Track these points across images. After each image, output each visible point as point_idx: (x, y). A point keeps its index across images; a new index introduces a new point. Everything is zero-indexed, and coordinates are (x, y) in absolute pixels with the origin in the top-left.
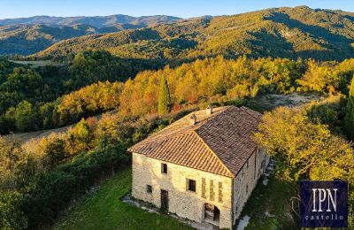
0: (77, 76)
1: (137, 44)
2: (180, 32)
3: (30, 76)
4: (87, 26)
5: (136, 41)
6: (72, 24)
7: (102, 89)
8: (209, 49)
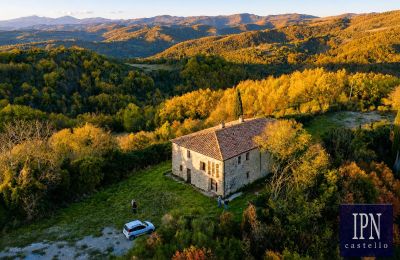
0: (188, 82)
1: (259, 47)
2: (311, 34)
3: (143, 80)
4: (209, 27)
5: (258, 45)
6: (193, 24)
7: (201, 97)
8: (343, 55)
